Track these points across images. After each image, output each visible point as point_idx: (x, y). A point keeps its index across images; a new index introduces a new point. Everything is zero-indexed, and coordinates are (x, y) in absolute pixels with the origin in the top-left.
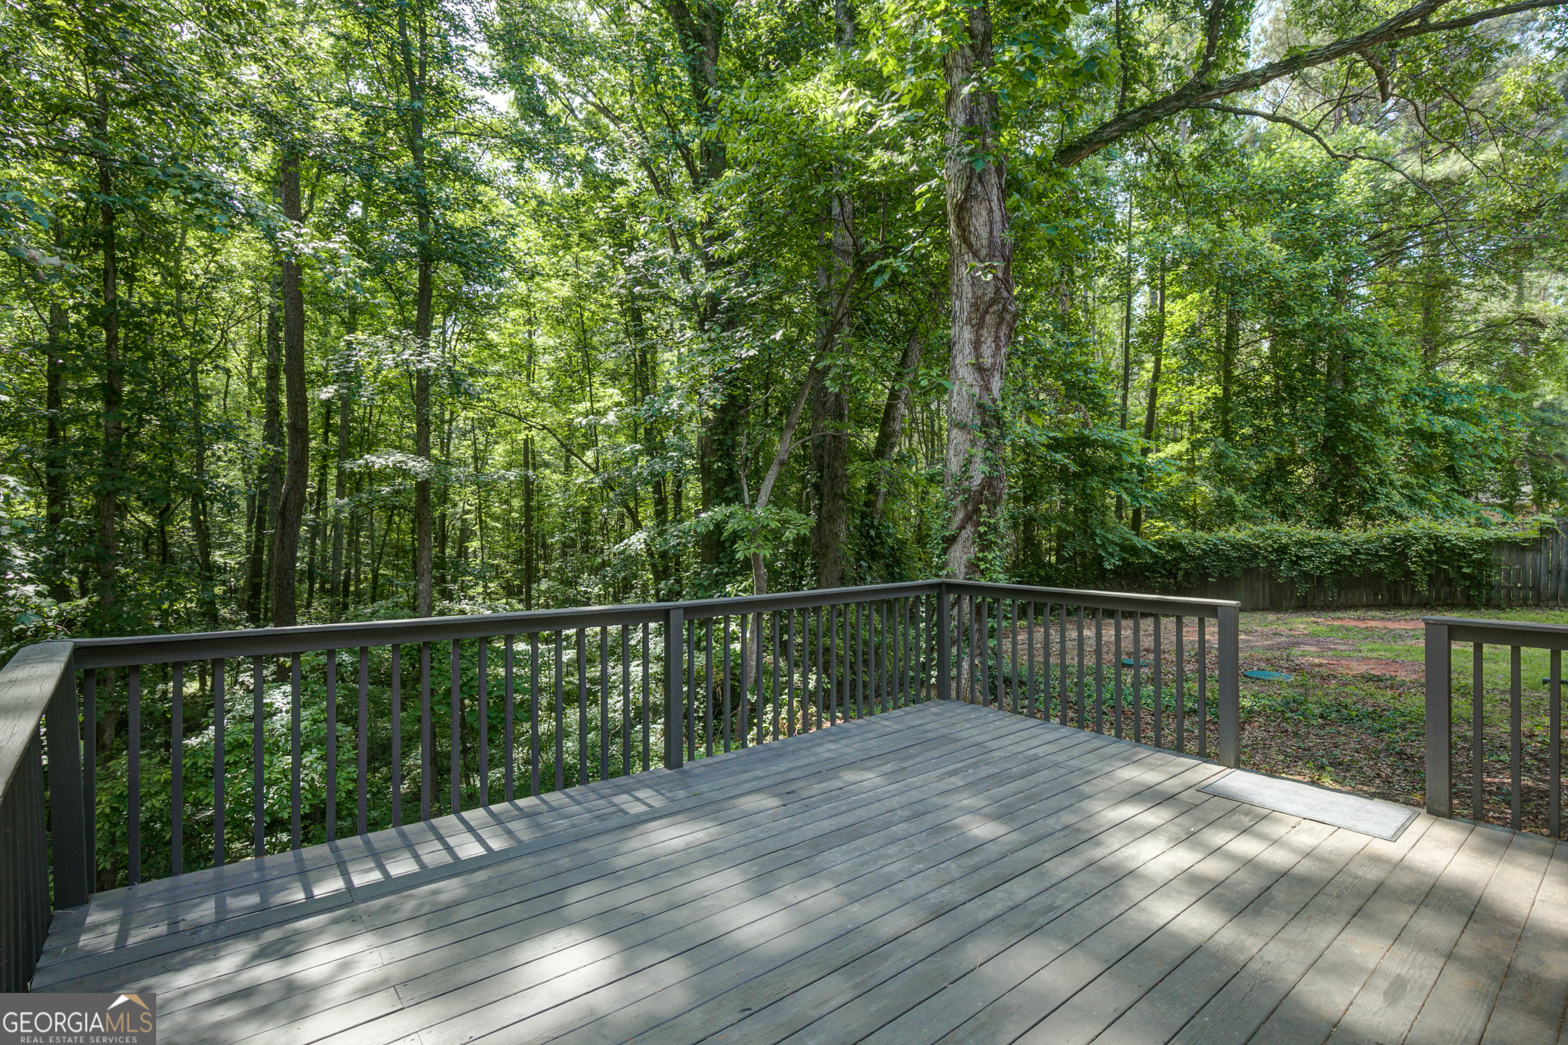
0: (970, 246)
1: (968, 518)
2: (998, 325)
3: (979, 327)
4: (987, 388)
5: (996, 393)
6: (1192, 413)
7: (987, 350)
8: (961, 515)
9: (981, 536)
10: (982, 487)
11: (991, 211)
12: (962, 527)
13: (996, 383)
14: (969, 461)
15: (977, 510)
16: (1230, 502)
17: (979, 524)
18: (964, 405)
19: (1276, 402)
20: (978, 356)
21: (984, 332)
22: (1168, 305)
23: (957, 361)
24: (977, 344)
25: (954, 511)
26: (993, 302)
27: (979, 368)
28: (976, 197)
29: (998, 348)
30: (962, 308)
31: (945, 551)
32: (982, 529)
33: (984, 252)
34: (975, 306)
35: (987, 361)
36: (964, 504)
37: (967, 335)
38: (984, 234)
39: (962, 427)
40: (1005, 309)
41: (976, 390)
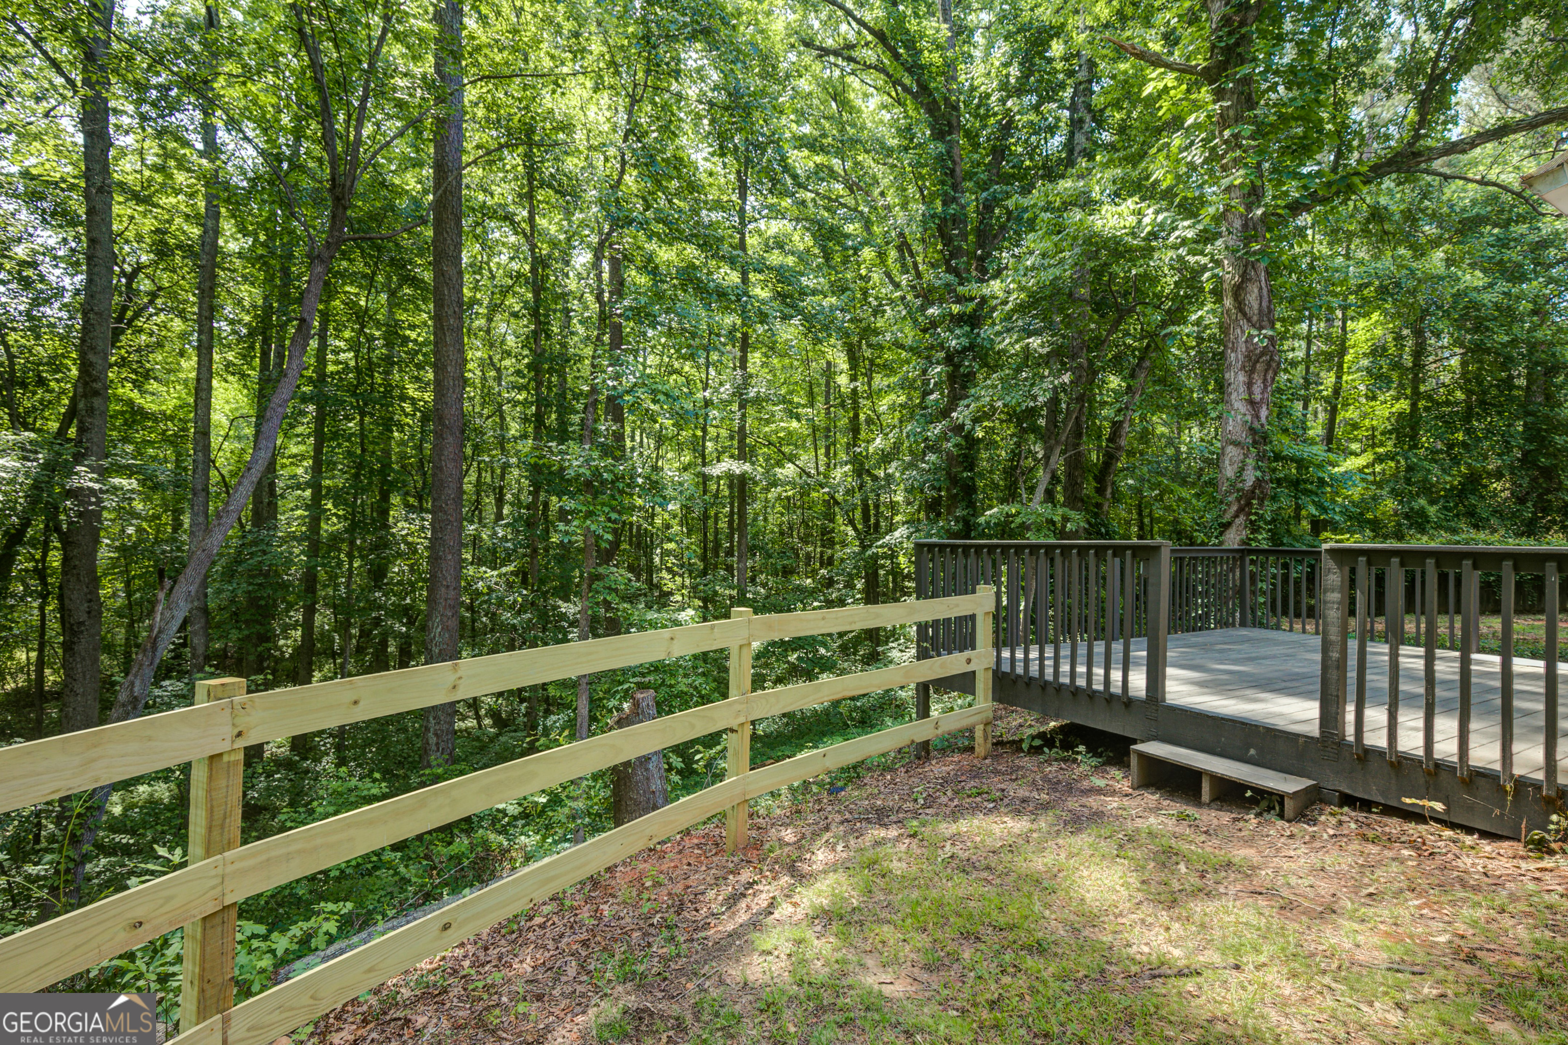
0: (1245, 315)
1: (1240, 510)
2: (1266, 371)
3: (1251, 373)
4: (1258, 417)
5: (1263, 420)
6: (1373, 429)
7: (1257, 389)
8: (1235, 508)
9: (1251, 522)
10: (1254, 487)
11: (1261, 288)
12: (1236, 516)
13: (1264, 413)
14: (1242, 470)
15: (1249, 504)
16: (1422, 513)
17: (1251, 514)
18: (1238, 429)
19: (1468, 416)
20: (1250, 393)
21: (1256, 376)
22: (1350, 325)
23: (1233, 397)
24: (1249, 385)
25: (1228, 504)
26: (1263, 354)
27: (1251, 402)
28: (1250, 280)
29: (1265, 387)
30: (1237, 360)
31: (1221, 533)
32: (1253, 518)
33: (1255, 318)
34: (1248, 357)
35: (1258, 397)
36: (1238, 500)
37: (1242, 378)
38: (1256, 306)
39: (1236, 444)
40: (1272, 359)
41: (1248, 418)
